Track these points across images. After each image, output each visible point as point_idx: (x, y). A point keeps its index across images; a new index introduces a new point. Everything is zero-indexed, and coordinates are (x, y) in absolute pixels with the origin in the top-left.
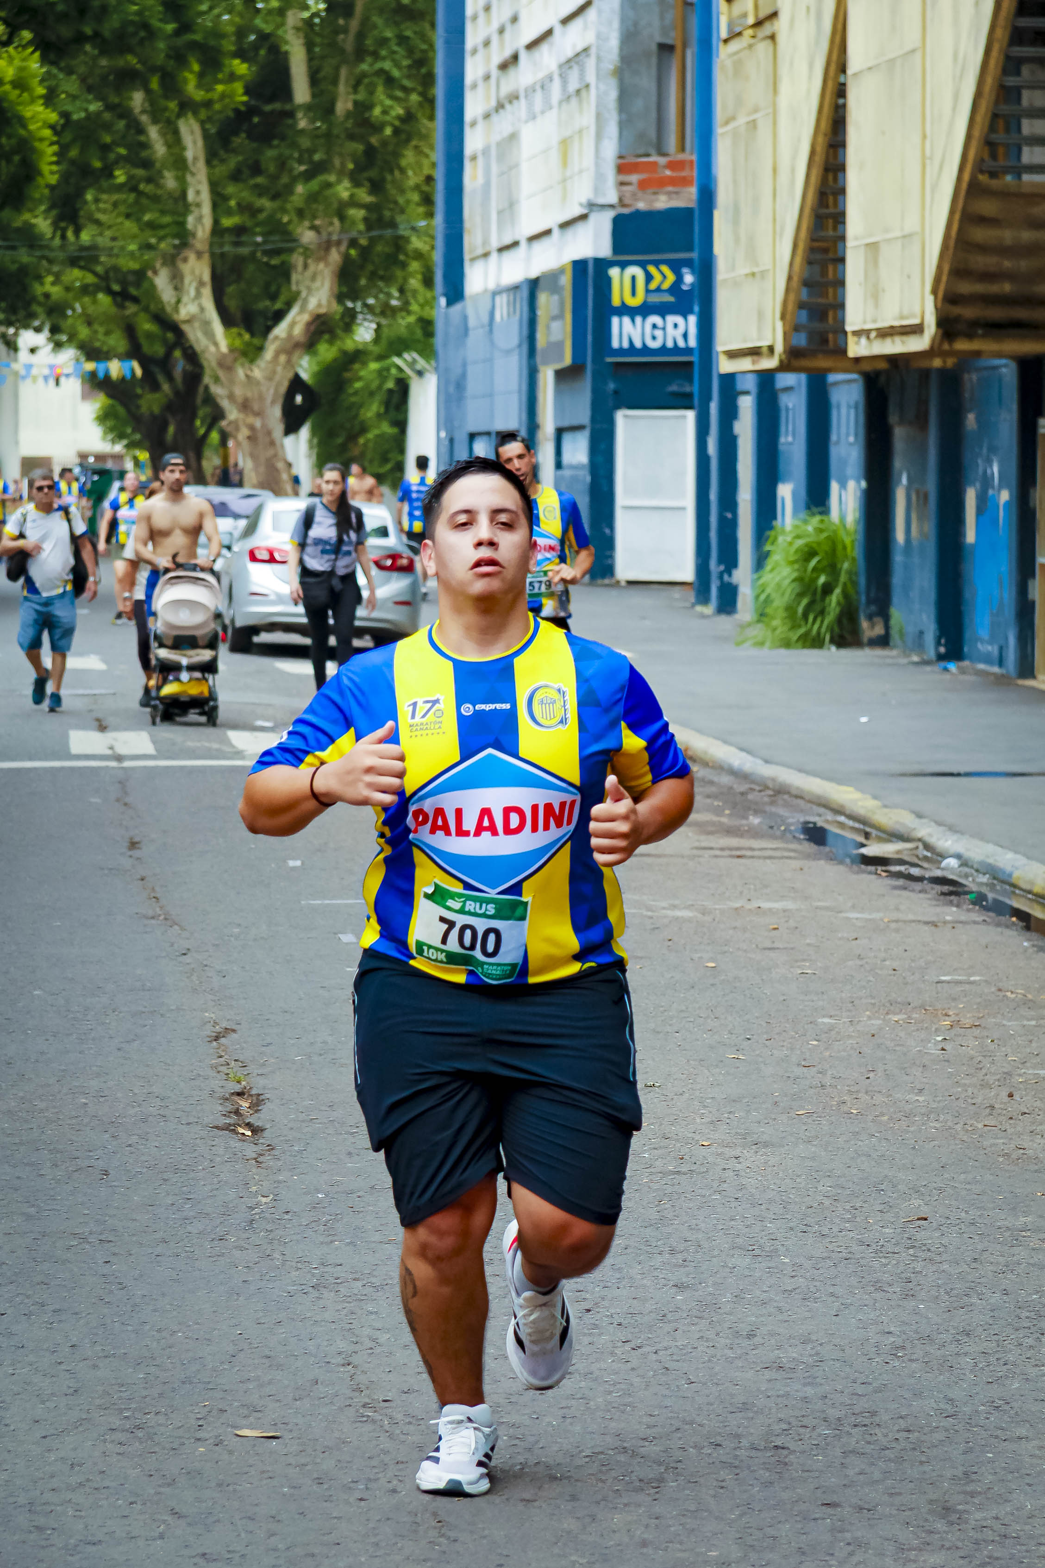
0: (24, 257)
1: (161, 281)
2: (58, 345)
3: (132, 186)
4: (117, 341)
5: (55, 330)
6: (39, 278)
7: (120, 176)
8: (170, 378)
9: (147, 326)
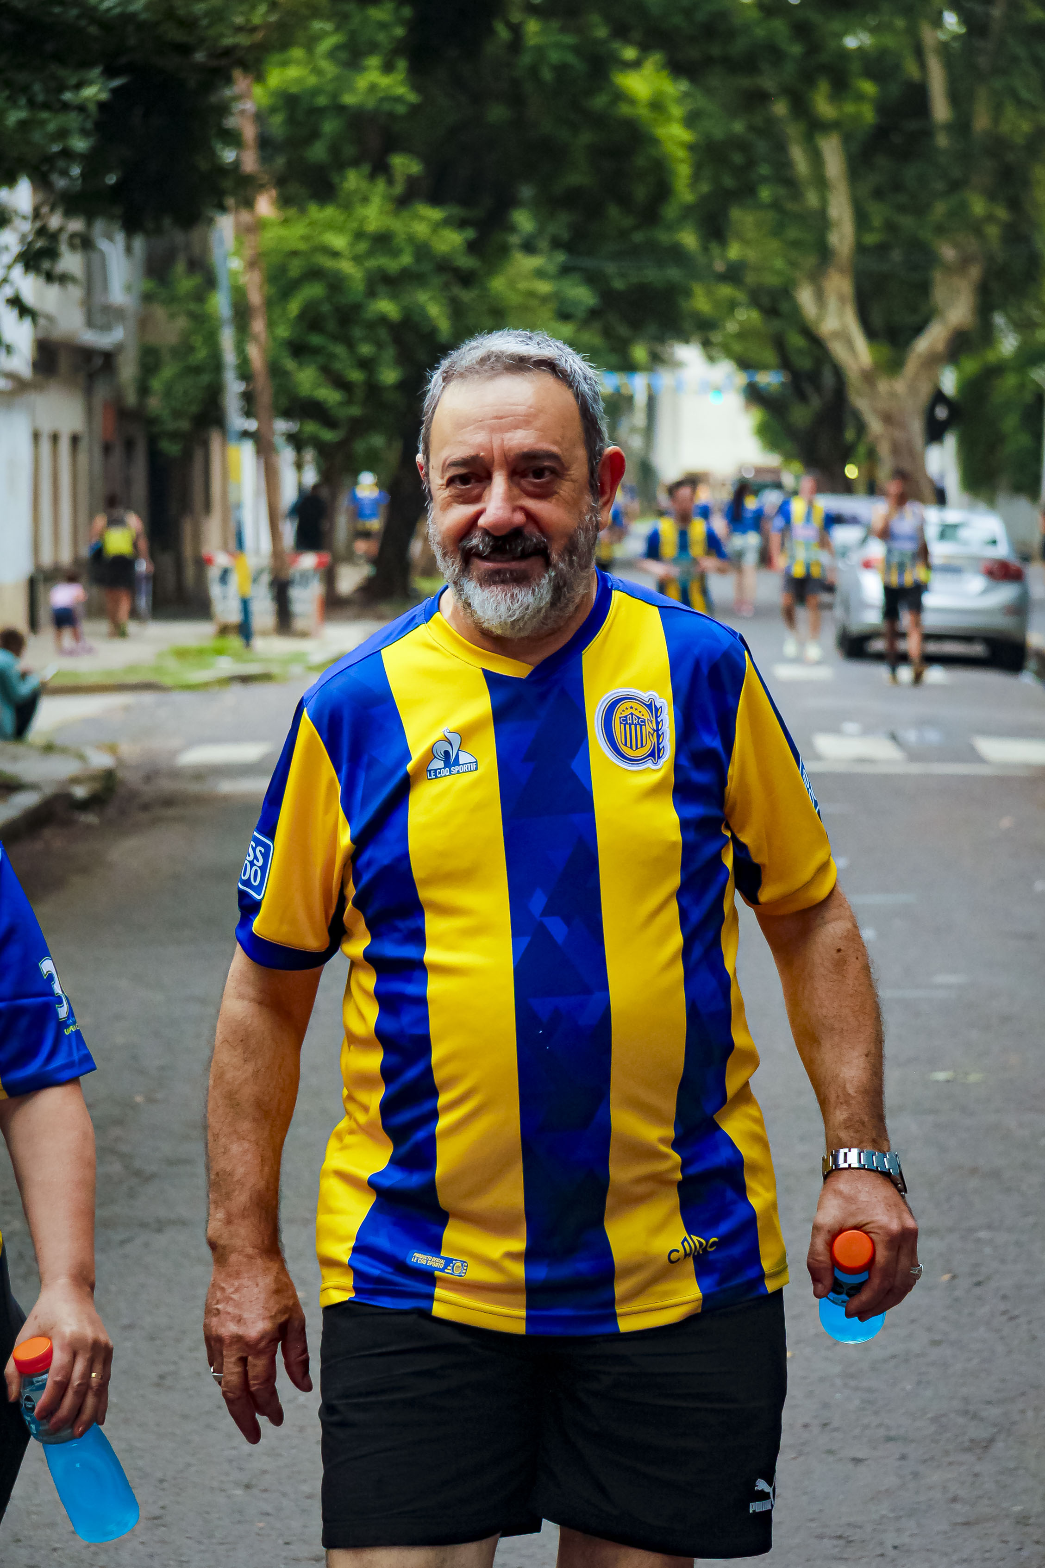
0: (673, 273)
1: (805, 297)
2: (711, 359)
3: (776, 205)
4: (769, 355)
5: (706, 344)
6: (688, 293)
7: (765, 194)
8: (818, 388)
9: (796, 341)
